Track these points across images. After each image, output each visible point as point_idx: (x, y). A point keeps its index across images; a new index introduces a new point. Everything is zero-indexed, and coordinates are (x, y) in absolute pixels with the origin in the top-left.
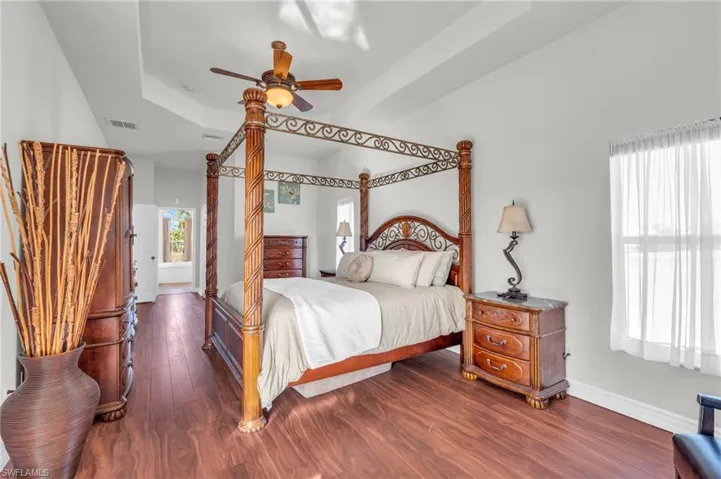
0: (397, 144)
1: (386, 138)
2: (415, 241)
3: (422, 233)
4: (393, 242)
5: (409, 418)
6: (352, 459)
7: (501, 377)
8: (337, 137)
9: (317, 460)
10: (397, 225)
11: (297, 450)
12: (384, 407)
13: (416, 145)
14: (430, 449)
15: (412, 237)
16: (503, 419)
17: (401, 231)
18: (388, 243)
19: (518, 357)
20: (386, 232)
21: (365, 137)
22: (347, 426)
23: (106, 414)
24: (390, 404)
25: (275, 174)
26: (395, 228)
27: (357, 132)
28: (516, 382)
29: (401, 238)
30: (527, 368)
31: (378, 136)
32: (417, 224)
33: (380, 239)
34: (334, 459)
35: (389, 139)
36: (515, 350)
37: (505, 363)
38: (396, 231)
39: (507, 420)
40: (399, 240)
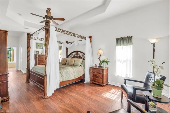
0: (78, 35)
1: (75, 34)
2: (79, 56)
3: (81, 54)
4: (74, 56)
5: (81, 91)
6: (72, 100)
7: (97, 82)
8: (65, 33)
9: (64, 101)
10: (75, 53)
11: (59, 100)
12: (75, 90)
13: (81, 36)
14: (86, 96)
15: (78, 55)
16: (98, 89)
17: (76, 54)
18: (73, 56)
19: (100, 78)
20: (72, 54)
21: (71, 33)
22: (69, 94)
23: (3, 100)
24: (76, 89)
25: (43, 39)
26: (74, 53)
27: (70, 32)
28: (100, 83)
29: (76, 55)
30: (102, 80)
31: (74, 34)
32: (79, 53)
33: (71, 56)
34: (68, 100)
35: (76, 34)
36: (100, 77)
37: (98, 79)
38: (75, 54)
39: (99, 89)
40: (75, 56)
